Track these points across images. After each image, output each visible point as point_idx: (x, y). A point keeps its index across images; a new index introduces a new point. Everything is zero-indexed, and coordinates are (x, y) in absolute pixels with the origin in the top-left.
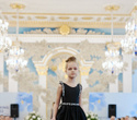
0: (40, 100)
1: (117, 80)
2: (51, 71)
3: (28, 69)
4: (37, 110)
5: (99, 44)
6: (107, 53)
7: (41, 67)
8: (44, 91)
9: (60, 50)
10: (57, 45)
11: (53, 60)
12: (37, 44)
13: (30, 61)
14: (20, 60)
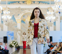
0: (18, 34)
1: (53, 25)
2: (23, 21)
3: (12, 20)
5: (45, 9)
6: (48, 13)
7: (18, 19)
8: (20, 30)
9: (27, 11)
10: (26, 9)
11: (24, 16)
12: (16, 9)
13: (13, 16)
14: (8, 16)
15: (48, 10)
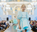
1: (31, 12)
2: (16, 10)
4: (13, 19)
5: (27, 4)
6: (28, 6)
7: (14, 9)
9: (18, 5)
10: (17, 4)
12: (13, 4)
13: (11, 8)
14: (9, 8)
15: (28, 5)
